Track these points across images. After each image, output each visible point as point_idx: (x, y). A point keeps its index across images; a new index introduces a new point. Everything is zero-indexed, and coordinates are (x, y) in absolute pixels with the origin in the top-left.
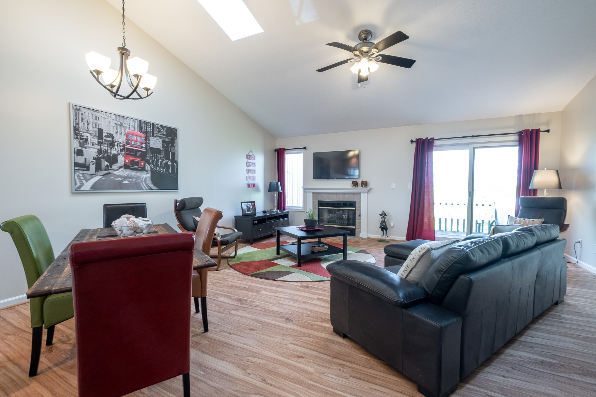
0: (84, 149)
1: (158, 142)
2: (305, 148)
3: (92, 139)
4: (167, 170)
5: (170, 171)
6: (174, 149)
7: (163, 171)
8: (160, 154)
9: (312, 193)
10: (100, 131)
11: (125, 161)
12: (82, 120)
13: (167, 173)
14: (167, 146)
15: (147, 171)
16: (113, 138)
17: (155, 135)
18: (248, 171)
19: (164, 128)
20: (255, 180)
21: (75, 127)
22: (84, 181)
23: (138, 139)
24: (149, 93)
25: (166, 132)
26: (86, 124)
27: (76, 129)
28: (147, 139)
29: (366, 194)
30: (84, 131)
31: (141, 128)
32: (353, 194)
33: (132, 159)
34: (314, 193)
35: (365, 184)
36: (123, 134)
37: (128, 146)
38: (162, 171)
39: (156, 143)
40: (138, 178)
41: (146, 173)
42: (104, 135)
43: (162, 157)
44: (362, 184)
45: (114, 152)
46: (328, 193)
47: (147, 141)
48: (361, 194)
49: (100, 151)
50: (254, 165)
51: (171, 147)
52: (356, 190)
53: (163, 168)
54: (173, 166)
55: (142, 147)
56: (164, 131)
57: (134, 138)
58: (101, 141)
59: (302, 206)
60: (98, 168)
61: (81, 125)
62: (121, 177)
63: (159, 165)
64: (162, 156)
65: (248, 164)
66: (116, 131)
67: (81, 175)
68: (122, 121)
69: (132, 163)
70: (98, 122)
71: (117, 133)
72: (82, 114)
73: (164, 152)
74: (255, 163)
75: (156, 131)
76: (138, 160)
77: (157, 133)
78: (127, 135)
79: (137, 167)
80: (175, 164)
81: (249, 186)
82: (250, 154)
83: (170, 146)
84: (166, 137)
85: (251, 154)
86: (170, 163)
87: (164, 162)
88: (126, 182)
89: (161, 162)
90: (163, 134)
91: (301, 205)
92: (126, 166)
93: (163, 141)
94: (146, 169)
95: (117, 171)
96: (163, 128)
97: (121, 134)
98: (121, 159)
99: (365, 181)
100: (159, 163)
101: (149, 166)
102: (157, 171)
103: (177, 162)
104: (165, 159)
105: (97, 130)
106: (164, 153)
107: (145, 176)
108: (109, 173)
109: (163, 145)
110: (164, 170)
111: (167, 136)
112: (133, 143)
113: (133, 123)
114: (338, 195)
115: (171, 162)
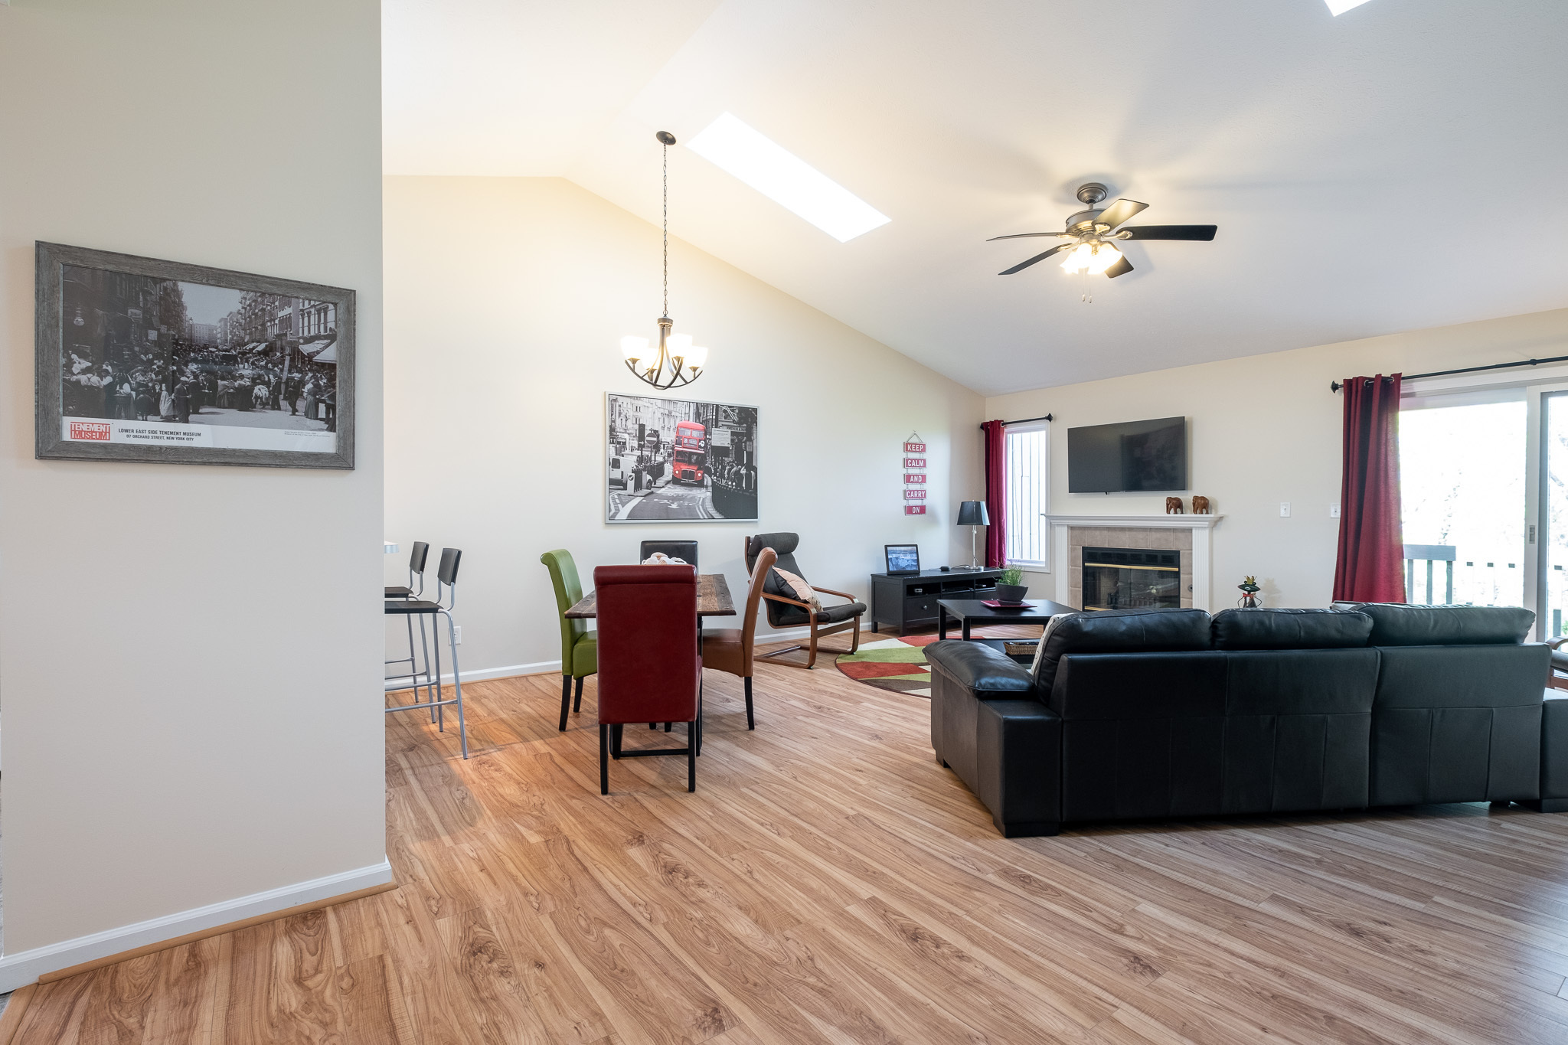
0: (621, 458)
1: (725, 436)
2: (1049, 418)
3: (631, 441)
4: (739, 484)
5: (744, 485)
6: (750, 446)
7: (733, 486)
8: (728, 456)
9: (1066, 528)
10: (642, 427)
11: (674, 472)
12: (620, 414)
13: (738, 488)
14: (740, 441)
15: (707, 487)
16: (658, 436)
17: (720, 424)
18: (908, 479)
19: (736, 409)
20: (925, 497)
21: (611, 426)
22: (620, 506)
23: (694, 435)
24: (697, 373)
25: (738, 417)
26: (624, 420)
27: (612, 430)
28: (707, 432)
29: (1207, 532)
30: (622, 430)
31: (698, 415)
32: (1174, 530)
33: (684, 468)
34: (1072, 528)
35: (1202, 505)
36: (672, 429)
37: (679, 448)
38: (731, 486)
39: (721, 437)
40: (693, 499)
41: (704, 490)
42: (647, 432)
43: (731, 462)
44: (1194, 504)
45: (660, 459)
46: (1109, 529)
47: (708, 437)
48: (1194, 531)
49: (641, 459)
50: (921, 463)
51: (745, 442)
52: (1176, 520)
53: (731, 481)
54: (748, 476)
55: (700, 447)
56: (734, 415)
57: (688, 433)
58: (642, 443)
59: (1044, 560)
60: (638, 486)
61: (618, 421)
62: (668, 498)
63: (726, 476)
64: (730, 459)
65: (907, 463)
66: (663, 425)
67: (616, 497)
68: (671, 407)
69: (685, 474)
70: (639, 414)
71: (663, 428)
72: (620, 406)
73: (734, 452)
74: (925, 461)
75: (722, 418)
76: (693, 468)
77: (723, 420)
78: (677, 429)
79: (691, 481)
80: (752, 471)
81: (909, 510)
82: (912, 441)
83: (744, 440)
84: (737, 425)
85: (914, 440)
86: (743, 471)
87: (735, 469)
88: (674, 506)
89: (730, 470)
90: (734, 421)
91: (1043, 558)
92: (675, 481)
93: (733, 434)
94: (705, 484)
95: (663, 489)
96: (733, 411)
97: (669, 429)
98: (669, 469)
99: (1203, 498)
100: (726, 471)
101: (709, 479)
102: (723, 486)
103: (755, 469)
104: (736, 464)
105: (637, 427)
106: (734, 454)
107: (704, 495)
108: (652, 493)
109: (732, 440)
110: (734, 484)
111: (740, 423)
112: (686, 441)
113: (687, 409)
114: (1133, 533)
115: (745, 468)
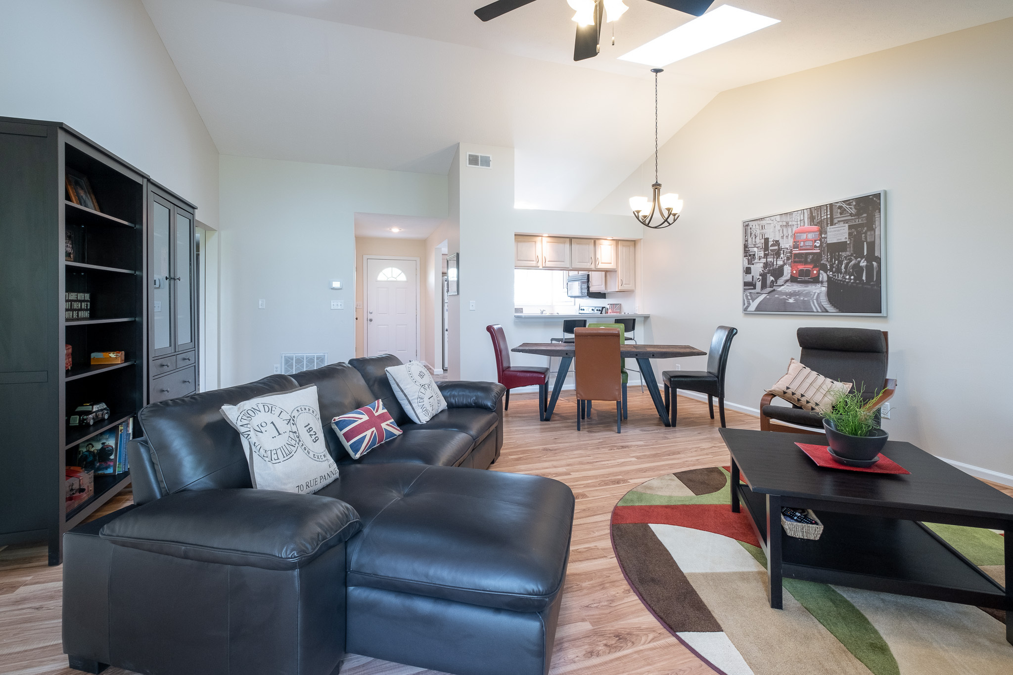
0: (752, 266)
1: (841, 231)
3: (759, 253)
4: (859, 277)
5: (864, 278)
6: (872, 235)
7: (851, 279)
8: (845, 250)
10: (767, 240)
11: (792, 272)
12: (751, 234)
13: (858, 282)
14: (859, 233)
15: (822, 282)
16: (779, 245)
17: (836, 221)
19: (852, 202)
21: (745, 245)
22: (751, 301)
23: (810, 237)
25: (855, 209)
26: (754, 238)
27: (746, 246)
28: (822, 231)
30: (752, 246)
31: (812, 219)
33: (801, 267)
36: (789, 236)
37: (796, 251)
38: (848, 279)
39: (838, 233)
40: (808, 294)
41: (819, 285)
42: (770, 243)
43: (849, 256)
45: (780, 263)
47: (823, 236)
49: (766, 265)
51: (866, 233)
53: (849, 274)
54: (869, 268)
55: (816, 247)
56: (851, 208)
57: (804, 236)
58: (767, 252)
60: (764, 286)
61: (750, 240)
62: (786, 294)
63: (843, 270)
64: (848, 253)
66: (782, 235)
67: (748, 294)
68: (788, 219)
69: (802, 273)
70: (764, 231)
71: (782, 237)
72: (751, 229)
73: (852, 246)
75: (837, 214)
76: (809, 267)
77: (839, 216)
78: (794, 236)
79: (807, 278)
80: (874, 263)
83: (864, 231)
84: (856, 217)
86: (863, 263)
87: (853, 262)
88: (791, 301)
89: (847, 265)
90: (851, 215)
92: (793, 280)
93: (850, 227)
94: (821, 279)
95: (782, 287)
96: (849, 204)
97: (787, 237)
98: (787, 270)
100: (843, 266)
101: (825, 275)
102: (839, 280)
103: (878, 260)
104: (854, 257)
105: (763, 241)
106: (852, 248)
107: (820, 290)
108: (774, 290)
109: (850, 234)
110: (852, 277)
111: (858, 215)
112: (802, 244)
113: (802, 216)
115: (865, 260)
